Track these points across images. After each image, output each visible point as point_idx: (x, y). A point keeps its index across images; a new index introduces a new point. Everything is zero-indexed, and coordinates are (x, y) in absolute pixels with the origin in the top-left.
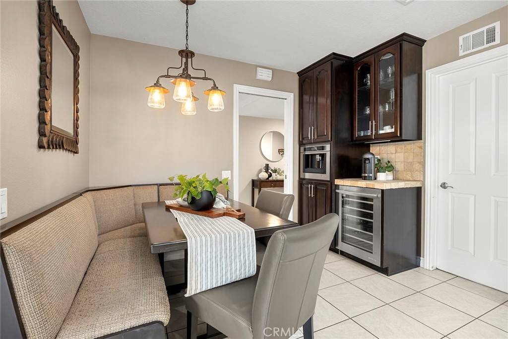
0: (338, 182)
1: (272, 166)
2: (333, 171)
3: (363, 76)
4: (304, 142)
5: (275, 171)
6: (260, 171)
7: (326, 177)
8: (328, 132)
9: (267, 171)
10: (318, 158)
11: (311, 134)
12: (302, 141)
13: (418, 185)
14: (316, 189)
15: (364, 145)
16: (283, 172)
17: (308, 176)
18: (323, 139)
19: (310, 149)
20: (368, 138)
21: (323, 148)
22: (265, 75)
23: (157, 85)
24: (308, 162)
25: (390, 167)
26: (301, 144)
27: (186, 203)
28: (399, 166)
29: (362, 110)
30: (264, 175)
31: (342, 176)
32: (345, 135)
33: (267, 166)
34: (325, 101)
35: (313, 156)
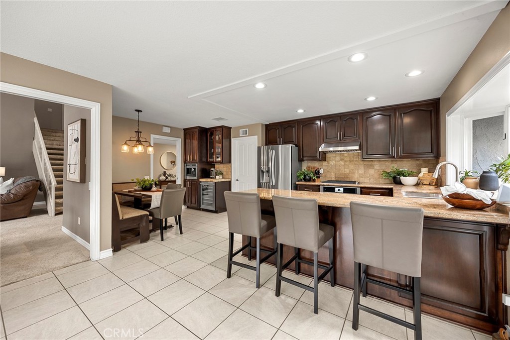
0: (200, 180)
1: (168, 173)
2: (199, 175)
3: (211, 135)
4: (186, 162)
5: (170, 175)
6: (160, 176)
7: (196, 178)
8: (196, 158)
9: (165, 175)
10: (193, 170)
11: (189, 158)
12: (185, 161)
13: (230, 180)
14: (192, 183)
15: (212, 165)
16: (175, 176)
17: (188, 178)
18: (195, 161)
19: (189, 166)
20: (213, 162)
21: (195, 165)
22: (167, 130)
23: (126, 143)
24: (188, 171)
25: (221, 173)
26: (185, 163)
27: (140, 189)
28: (224, 173)
29: (211, 150)
30: (162, 178)
31: (202, 177)
32: (204, 159)
33: (165, 173)
34: (195, 143)
35: (191, 168)
